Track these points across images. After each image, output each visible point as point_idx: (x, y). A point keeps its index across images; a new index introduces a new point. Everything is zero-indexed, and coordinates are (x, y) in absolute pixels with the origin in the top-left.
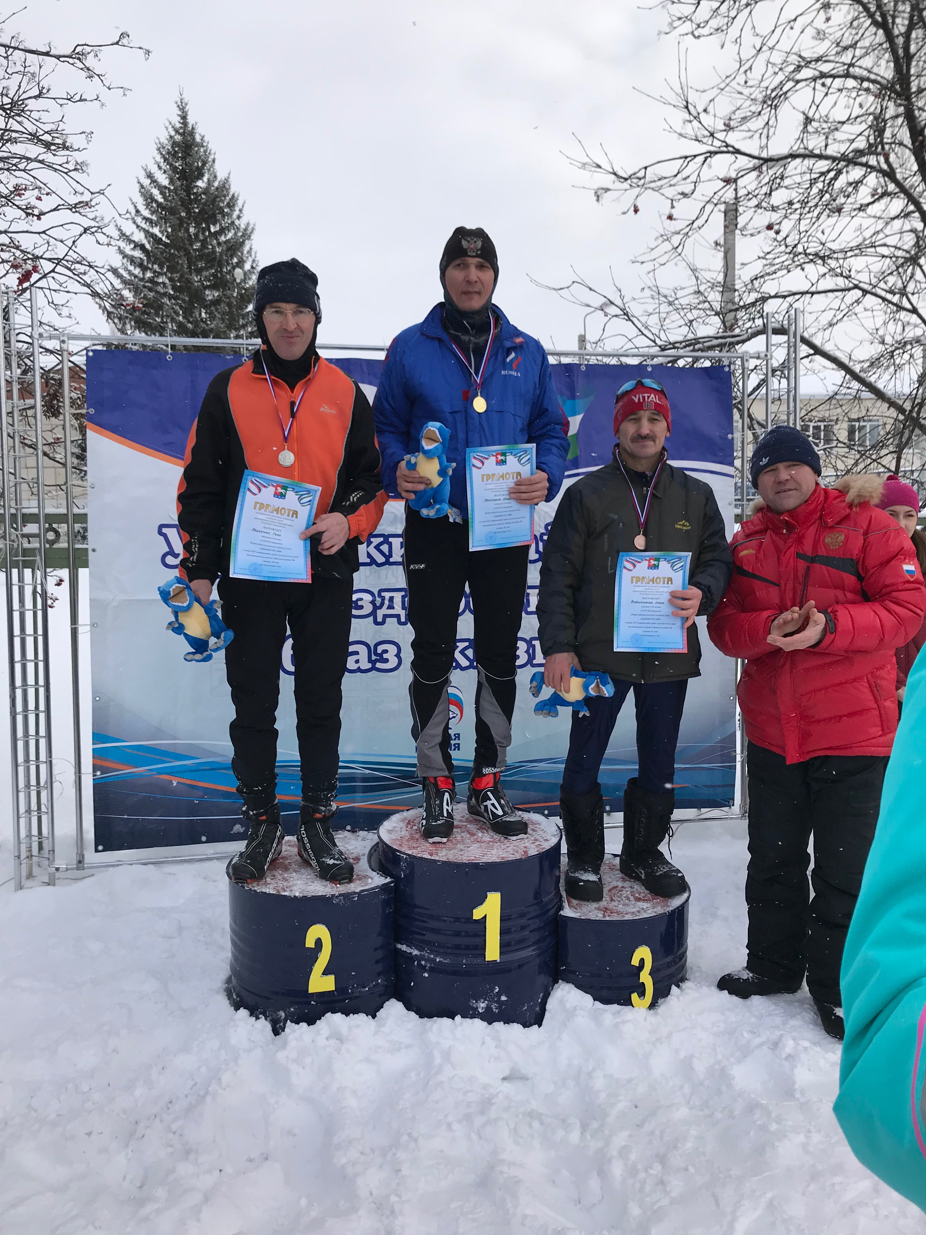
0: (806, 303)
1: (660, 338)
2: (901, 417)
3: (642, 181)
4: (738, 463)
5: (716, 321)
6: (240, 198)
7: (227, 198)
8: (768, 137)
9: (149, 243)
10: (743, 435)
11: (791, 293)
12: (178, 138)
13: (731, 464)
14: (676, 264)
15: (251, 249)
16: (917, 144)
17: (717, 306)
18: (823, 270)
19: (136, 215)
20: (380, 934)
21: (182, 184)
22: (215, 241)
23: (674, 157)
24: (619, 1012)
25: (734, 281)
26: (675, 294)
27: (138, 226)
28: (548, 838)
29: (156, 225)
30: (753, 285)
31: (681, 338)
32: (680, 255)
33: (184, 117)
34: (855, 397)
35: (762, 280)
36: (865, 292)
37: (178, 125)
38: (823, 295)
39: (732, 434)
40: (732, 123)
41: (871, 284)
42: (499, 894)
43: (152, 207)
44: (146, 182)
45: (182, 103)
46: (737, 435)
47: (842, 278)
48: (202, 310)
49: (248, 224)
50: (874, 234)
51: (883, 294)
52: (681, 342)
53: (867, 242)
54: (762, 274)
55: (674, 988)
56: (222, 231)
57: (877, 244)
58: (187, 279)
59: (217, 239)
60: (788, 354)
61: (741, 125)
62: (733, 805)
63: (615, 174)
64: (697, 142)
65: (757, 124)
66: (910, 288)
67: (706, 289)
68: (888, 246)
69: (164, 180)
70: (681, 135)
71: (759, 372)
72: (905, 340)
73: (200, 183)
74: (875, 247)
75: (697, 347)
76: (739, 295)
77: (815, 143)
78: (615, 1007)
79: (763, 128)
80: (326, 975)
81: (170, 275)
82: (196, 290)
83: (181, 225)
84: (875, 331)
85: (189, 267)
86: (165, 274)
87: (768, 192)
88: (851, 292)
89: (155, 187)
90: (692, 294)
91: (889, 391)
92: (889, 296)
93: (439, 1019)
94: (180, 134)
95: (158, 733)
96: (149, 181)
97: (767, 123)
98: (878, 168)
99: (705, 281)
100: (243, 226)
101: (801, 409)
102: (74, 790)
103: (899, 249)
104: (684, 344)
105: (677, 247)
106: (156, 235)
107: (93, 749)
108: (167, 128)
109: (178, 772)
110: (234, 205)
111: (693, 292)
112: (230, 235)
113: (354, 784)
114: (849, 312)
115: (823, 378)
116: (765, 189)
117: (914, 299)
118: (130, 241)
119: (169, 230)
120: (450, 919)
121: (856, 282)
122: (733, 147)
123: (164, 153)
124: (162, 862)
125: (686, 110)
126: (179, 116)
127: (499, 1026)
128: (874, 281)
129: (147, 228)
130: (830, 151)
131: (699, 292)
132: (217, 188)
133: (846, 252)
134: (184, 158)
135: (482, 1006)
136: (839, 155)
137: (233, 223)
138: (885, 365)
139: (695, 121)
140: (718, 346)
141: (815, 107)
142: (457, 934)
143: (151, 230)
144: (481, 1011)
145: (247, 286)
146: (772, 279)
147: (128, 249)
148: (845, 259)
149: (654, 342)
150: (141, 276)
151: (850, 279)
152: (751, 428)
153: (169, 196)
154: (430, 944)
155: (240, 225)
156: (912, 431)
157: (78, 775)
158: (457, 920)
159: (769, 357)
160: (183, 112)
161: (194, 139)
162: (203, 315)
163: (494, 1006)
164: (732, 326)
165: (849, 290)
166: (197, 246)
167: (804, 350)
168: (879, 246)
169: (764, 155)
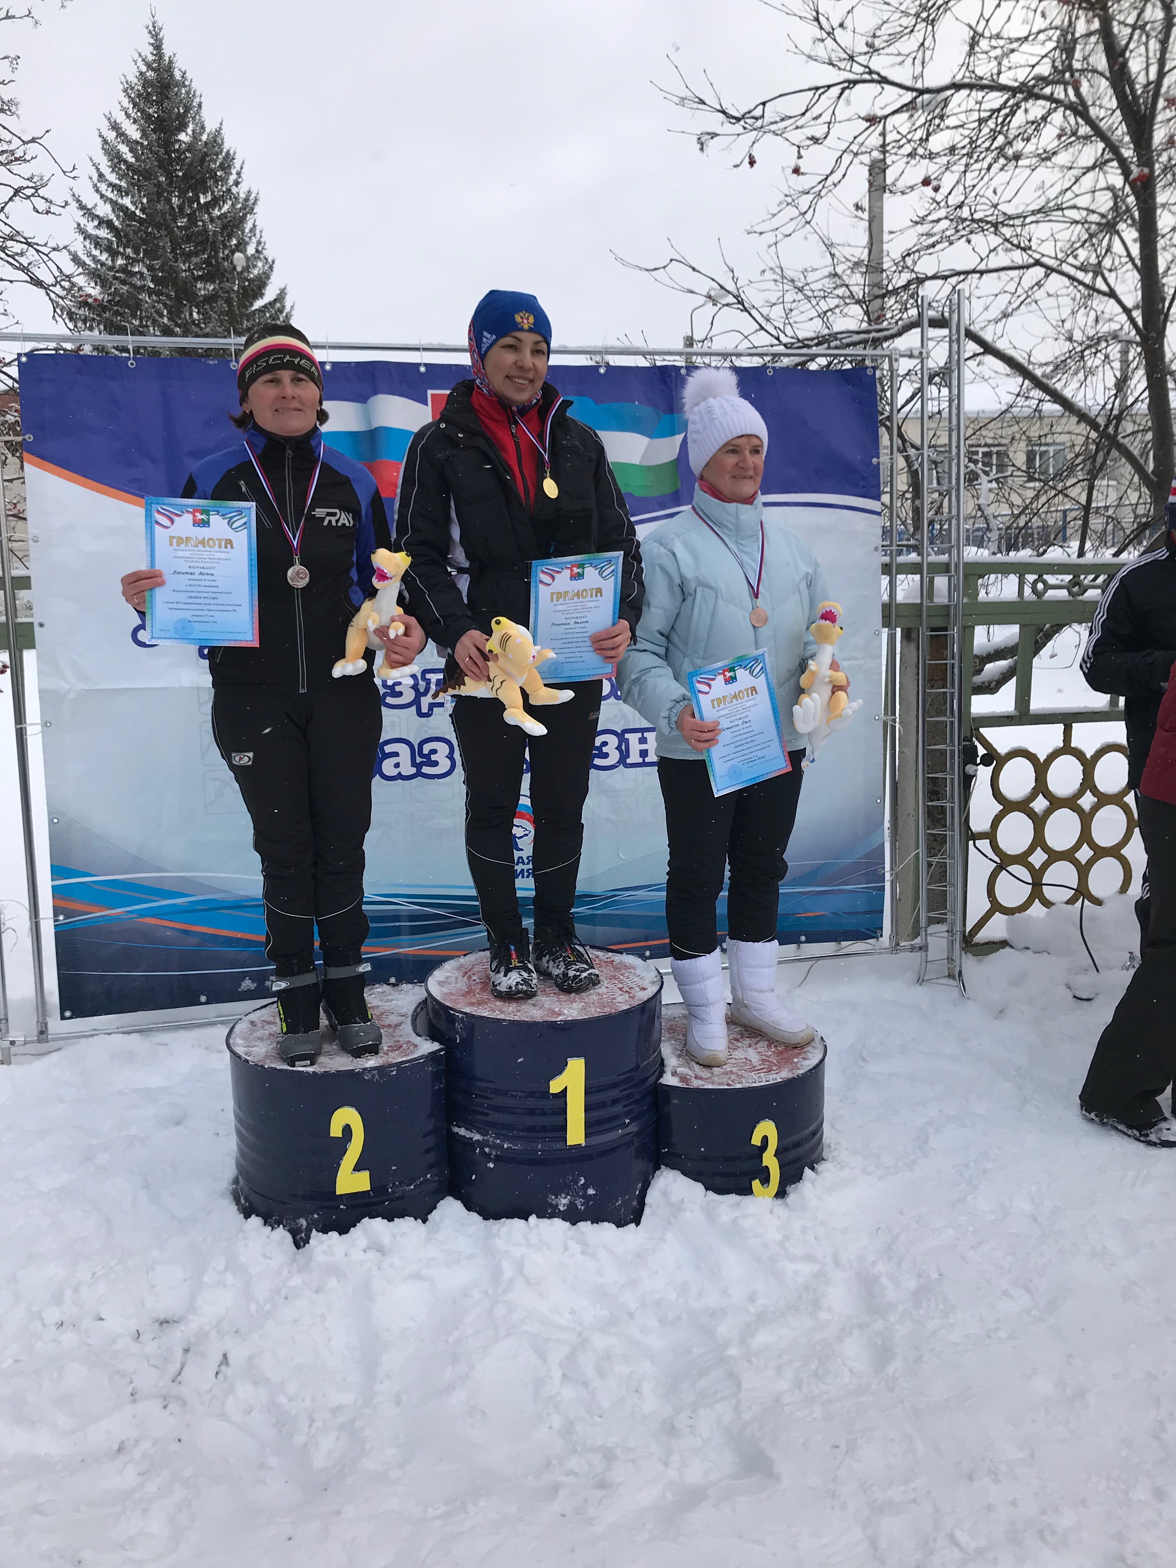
0: (973, 287)
1: (784, 333)
2: (1094, 435)
3: (759, 123)
4: (886, 498)
5: (857, 311)
6: (237, 156)
7: (220, 157)
8: (923, 63)
9: (118, 219)
10: (891, 459)
11: (953, 272)
12: (150, 74)
13: (877, 497)
14: (806, 238)
15: (254, 226)
16: (1116, 67)
17: (858, 292)
18: (995, 241)
19: (98, 181)
20: (430, 1116)
21: (159, 138)
22: (206, 216)
23: (801, 88)
24: (738, 1204)
25: (882, 258)
26: (805, 277)
27: (102, 196)
28: (645, 986)
29: (127, 194)
30: (904, 262)
31: (811, 335)
32: (809, 223)
33: (158, 47)
34: (1035, 410)
35: (917, 254)
36: (1050, 270)
37: (150, 58)
38: (995, 275)
39: (878, 458)
40: (877, 43)
41: (1056, 258)
42: (583, 1060)
43: (120, 169)
44: (111, 135)
45: (154, 27)
46: (884, 458)
47: (1019, 251)
48: (193, 308)
49: (249, 191)
50: (1060, 194)
51: (1072, 271)
52: (812, 339)
53: (1052, 204)
54: (916, 248)
55: (807, 1171)
56: (215, 202)
57: (1064, 206)
58: (171, 267)
59: (209, 214)
60: (950, 356)
61: (888, 46)
62: (881, 936)
63: (723, 112)
64: (831, 67)
65: (909, 44)
66: (1107, 263)
67: (844, 271)
68: (1078, 208)
69: (133, 132)
70: (810, 57)
71: (914, 378)
72: (1099, 335)
73: (182, 137)
74: (1062, 209)
75: (832, 344)
76: (887, 276)
77: (984, 68)
78: (733, 1198)
79: (918, 50)
80: (359, 1171)
81: (148, 262)
82: (185, 282)
83: (159, 194)
84: (1060, 323)
85: (173, 251)
86: (142, 260)
87: (924, 137)
88: (1031, 270)
89: (123, 143)
90: (828, 277)
91: (1079, 400)
92: (1080, 275)
93: (509, 1220)
94: (153, 69)
95: (137, 864)
96: (114, 134)
97: (922, 44)
98: (1067, 101)
99: (843, 260)
100: (242, 196)
101: (967, 427)
102: (30, 939)
103: (1093, 212)
104: (816, 341)
105: (806, 212)
106: (127, 208)
107: (53, 886)
108: (135, 62)
109: (166, 914)
110: (229, 167)
111: (827, 274)
112: (226, 208)
113: (398, 924)
114: (1028, 299)
115: (995, 385)
116: (920, 134)
117: (1111, 278)
118: (94, 217)
119: (145, 201)
120: (520, 1094)
121: (1037, 256)
122: (878, 74)
123: (133, 95)
124: (151, 1030)
125: (816, 23)
126: (152, 44)
127: (585, 1227)
128: (1060, 255)
129: (114, 198)
130: (1004, 80)
131: (835, 275)
132: (206, 143)
133: (1025, 217)
134: (159, 103)
135: (563, 1202)
136: (1016, 84)
137: (229, 190)
138: (1073, 368)
139: (829, 39)
140: (859, 343)
141: (985, 23)
142: (532, 1112)
143: (120, 201)
144: (562, 1209)
145: (252, 276)
146: (930, 254)
147: (91, 227)
148: (1023, 225)
149: (778, 339)
150: (110, 263)
151: (1030, 252)
152: (904, 450)
153: (143, 153)
154: (493, 1125)
155: (238, 193)
156: (1109, 452)
157: (34, 920)
158: (531, 1094)
159: (924, 355)
160: (156, 40)
161: (172, 76)
162: (195, 315)
163: (579, 1203)
164: (879, 318)
165: (1028, 267)
166: (182, 222)
167: (971, 347)
168: (1067, 208)
169: (919, 85)
